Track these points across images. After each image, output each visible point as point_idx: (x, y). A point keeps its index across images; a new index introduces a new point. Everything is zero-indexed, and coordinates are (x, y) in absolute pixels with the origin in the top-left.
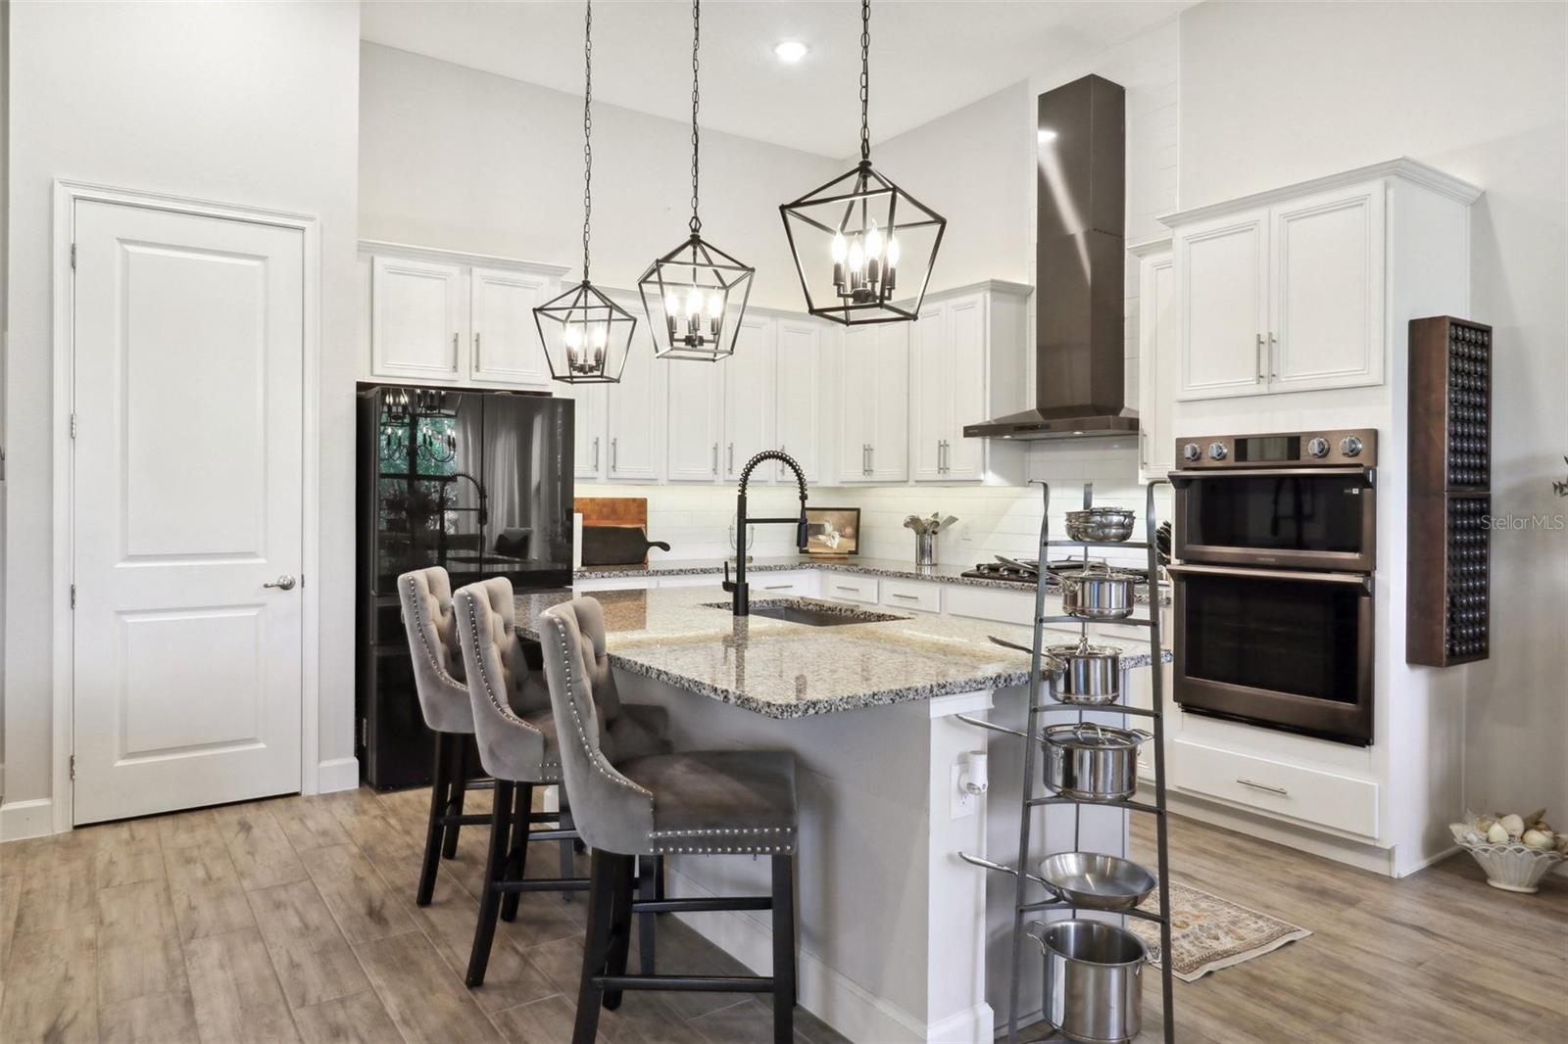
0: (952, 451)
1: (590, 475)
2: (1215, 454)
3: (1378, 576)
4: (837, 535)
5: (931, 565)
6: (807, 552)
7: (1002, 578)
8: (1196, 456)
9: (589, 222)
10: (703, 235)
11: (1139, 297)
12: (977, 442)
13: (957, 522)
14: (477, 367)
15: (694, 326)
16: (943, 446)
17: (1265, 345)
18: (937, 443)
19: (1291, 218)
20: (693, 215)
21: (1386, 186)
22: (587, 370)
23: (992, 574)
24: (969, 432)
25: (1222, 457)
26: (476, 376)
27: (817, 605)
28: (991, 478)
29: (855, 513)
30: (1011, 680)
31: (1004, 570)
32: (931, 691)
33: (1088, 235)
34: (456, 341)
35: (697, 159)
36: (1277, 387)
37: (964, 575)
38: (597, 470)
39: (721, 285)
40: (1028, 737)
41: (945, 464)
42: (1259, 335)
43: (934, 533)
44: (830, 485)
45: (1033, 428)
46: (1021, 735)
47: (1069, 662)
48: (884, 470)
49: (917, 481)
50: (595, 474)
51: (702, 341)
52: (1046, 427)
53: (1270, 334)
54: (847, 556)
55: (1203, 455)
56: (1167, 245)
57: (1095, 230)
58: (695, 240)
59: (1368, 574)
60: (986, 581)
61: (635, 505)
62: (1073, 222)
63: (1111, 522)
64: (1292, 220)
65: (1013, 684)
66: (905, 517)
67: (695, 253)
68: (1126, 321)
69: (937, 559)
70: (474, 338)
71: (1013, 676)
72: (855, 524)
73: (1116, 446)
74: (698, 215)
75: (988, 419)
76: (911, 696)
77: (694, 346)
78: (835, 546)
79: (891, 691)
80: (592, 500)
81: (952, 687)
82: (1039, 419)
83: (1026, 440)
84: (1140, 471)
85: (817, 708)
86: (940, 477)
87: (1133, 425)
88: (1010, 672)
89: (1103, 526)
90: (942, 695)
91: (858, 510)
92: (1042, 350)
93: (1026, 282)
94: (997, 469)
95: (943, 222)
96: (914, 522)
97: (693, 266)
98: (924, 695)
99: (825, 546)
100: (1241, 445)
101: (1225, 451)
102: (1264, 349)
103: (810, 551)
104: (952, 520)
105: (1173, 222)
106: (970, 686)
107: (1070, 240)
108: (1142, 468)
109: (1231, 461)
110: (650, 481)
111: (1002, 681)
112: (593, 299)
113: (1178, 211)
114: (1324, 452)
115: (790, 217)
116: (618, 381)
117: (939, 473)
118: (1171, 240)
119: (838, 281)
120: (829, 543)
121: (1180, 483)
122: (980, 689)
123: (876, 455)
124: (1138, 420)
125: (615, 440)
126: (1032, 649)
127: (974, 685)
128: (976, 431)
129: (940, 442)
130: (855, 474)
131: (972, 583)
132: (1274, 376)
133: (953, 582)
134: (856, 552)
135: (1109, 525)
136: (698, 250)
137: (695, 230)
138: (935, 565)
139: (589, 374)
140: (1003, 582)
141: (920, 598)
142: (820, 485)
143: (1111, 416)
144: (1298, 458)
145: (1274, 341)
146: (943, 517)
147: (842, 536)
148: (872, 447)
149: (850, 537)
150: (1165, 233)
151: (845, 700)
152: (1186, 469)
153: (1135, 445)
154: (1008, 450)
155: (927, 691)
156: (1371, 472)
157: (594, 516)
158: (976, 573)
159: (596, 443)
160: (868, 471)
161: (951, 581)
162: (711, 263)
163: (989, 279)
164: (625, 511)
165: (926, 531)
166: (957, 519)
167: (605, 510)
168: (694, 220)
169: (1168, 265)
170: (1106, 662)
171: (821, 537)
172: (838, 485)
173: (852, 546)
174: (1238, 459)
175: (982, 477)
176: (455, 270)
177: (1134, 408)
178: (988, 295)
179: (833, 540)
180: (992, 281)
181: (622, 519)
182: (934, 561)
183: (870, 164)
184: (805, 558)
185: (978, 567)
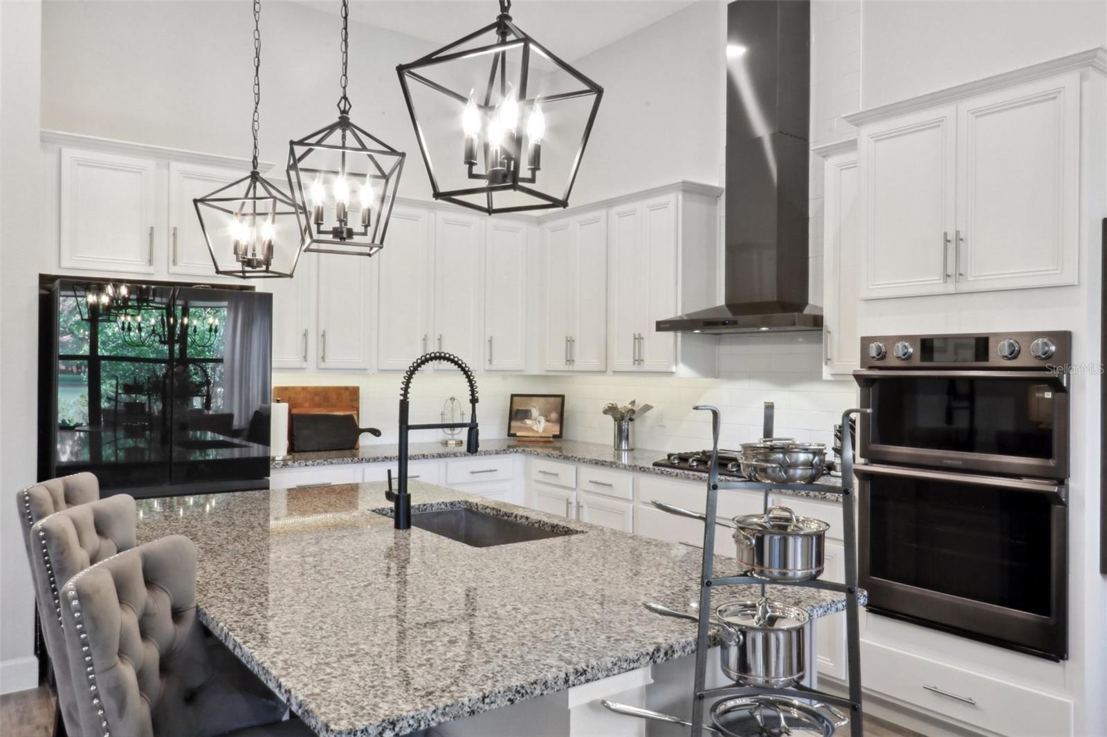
0: (646, 344)
1: (298, 365)
2: (900, 354)
3: (1073, 483)
4: (542, 419)
5: (628, 450)
6: (514, 435)
7: (691, 468)
8: (882, 355)
9: (258, 110)
10: (353, 118)
11: (823, 197)
12: (669, 336)
13: (652, 409)
14: (174, 260)
15: (343, 217)
16: (638, 339)
17: (953, 244)
18: (633, 336)
19: (980, 114)
20: (342, 95)
21: (1082, 79)
22: (255, 264)
23: (682, 465)
24: (662, 326)
25: (908, 357)
26: (173, 269)
27: (494, 509)
28: (682, 370)
29: (560, 399)
30: (673, 652)
31: (693, 461)
32: (566, 681)
33: (775, 138)
34: (151, 234)
35: (346, 33)
36: (964, 287)
37: (656, 464)
38: (306, 360)
39: (379, 174)
40: (692, 726)
41: (639, 354)
42: (946, 234)
43: (631, 420)
44: (536, 373)
45: (724, 323)
46: (684, 725)
47: (744, 634)
48: (586, 359)
49: (614, 372)
50: (305, 365)
51: (350, 233)
52: (733, 323)
53: (957, 233)
54: (551, 439)
55: (888, 355)
56: (852, 145)
57: (781, 132)
58: (344, 123)
59: (1062, 481)
60: (678, 471)
61: (348, 392)
62: (760, 127)
63: (797, 461)
64: (980, 115)
65: (676, 656)
66: (605, 404)
67: (344, 137)
68: (810, 220)
69: (633, 444)
70: (172, 232)
71: (676, 647)
72: (560, 410)
73: (800, 340)
74: (347, 96)
75: (680, 314)
76: (538, 692)
77: (342, 238)
78: (541, 430)
79: (509, 689)
80: (305, 389)
81: (595, 671)
82: (728, 315)
83: (716, 334)
84: (824, 367)
85: (397, 729)
86: (636, 368)
87: (817, 322)
88: (672, 641)
89: (786, 466)
90: (581, 683)
91: (563, 397)
92: (731, 249)
93: (716, 184)
94: (688, 360)
95: (599, 91)
96: (611, 410)
97: (341, 150)
98: (556, 688)
99: (531, 429)
100: (927, 345)
101: (911, 350)
102: (951, 247)
103: (518, 434)
104: (647, 408)
105: (858, 120)
106: (620, 667)
107: (758, 142)
108: (826, 364)
109: (917, 361)
110: (362, 371)
111: (662, 654)
112: (260, 191)
113: (861, 109)
114: (1014, 354)
115: (409, 80)
116: (291, 276)
117: (634, 364)
118: (856, 140)
119: (470, 160)
120: (535, 428)
121: (863, 381)
122: (633, 669)
123: (577, 345)
124: (822, 317)
125: (324, 332)
126: (697, 617)
127: (625, 665)
128: (668, 325)
129: (635, 335)
130: (559, 364)
131: (662, 473)
132: (961, 275)
133: (645, 471)
134: (558, 437)
135: (794, 465)
136: (348, 133)
137: (344, 112)
138: (632, 450)
139: (258, 269)
140: (691, 473)
141: (613, 485)
142: (527, 373)
143: (796, 314)
144: (986, 358)
145: (961, 240)
146: (640, 403)
147: (548, 421)
148: (573, 339)
149: (554, 422)
150: (849, 133)
151: (440, 711)
152: (871, 368)
153: (820, 340)
154: (698, 342)
155: (561, 682)
156: (1065, 375)
157: (307, 404)
158: (668, 463)
159: (305, 335)
160: (570, 361)
161: (643, 470)
162: (364, 148)
163: (680, 180)
164: (338, 398)
165: (624, 419)
166: (653, 407)
167: (317, 398)
168: (343, 101)
169: (853, 165)
170: (791, 633)
171: (528, 422)
172: (543, 373)
173: (555, 430)
174: (923, 359)
175: (674, 369)
176: (150, 164)
177: (819, 304)
178: (680, 196)
179: (539, 425)
180: (684, 182)
181: (334, 406)
182: (631, 446)
183: (510, 18)
184: (513, 442)
185: (670, 456)
